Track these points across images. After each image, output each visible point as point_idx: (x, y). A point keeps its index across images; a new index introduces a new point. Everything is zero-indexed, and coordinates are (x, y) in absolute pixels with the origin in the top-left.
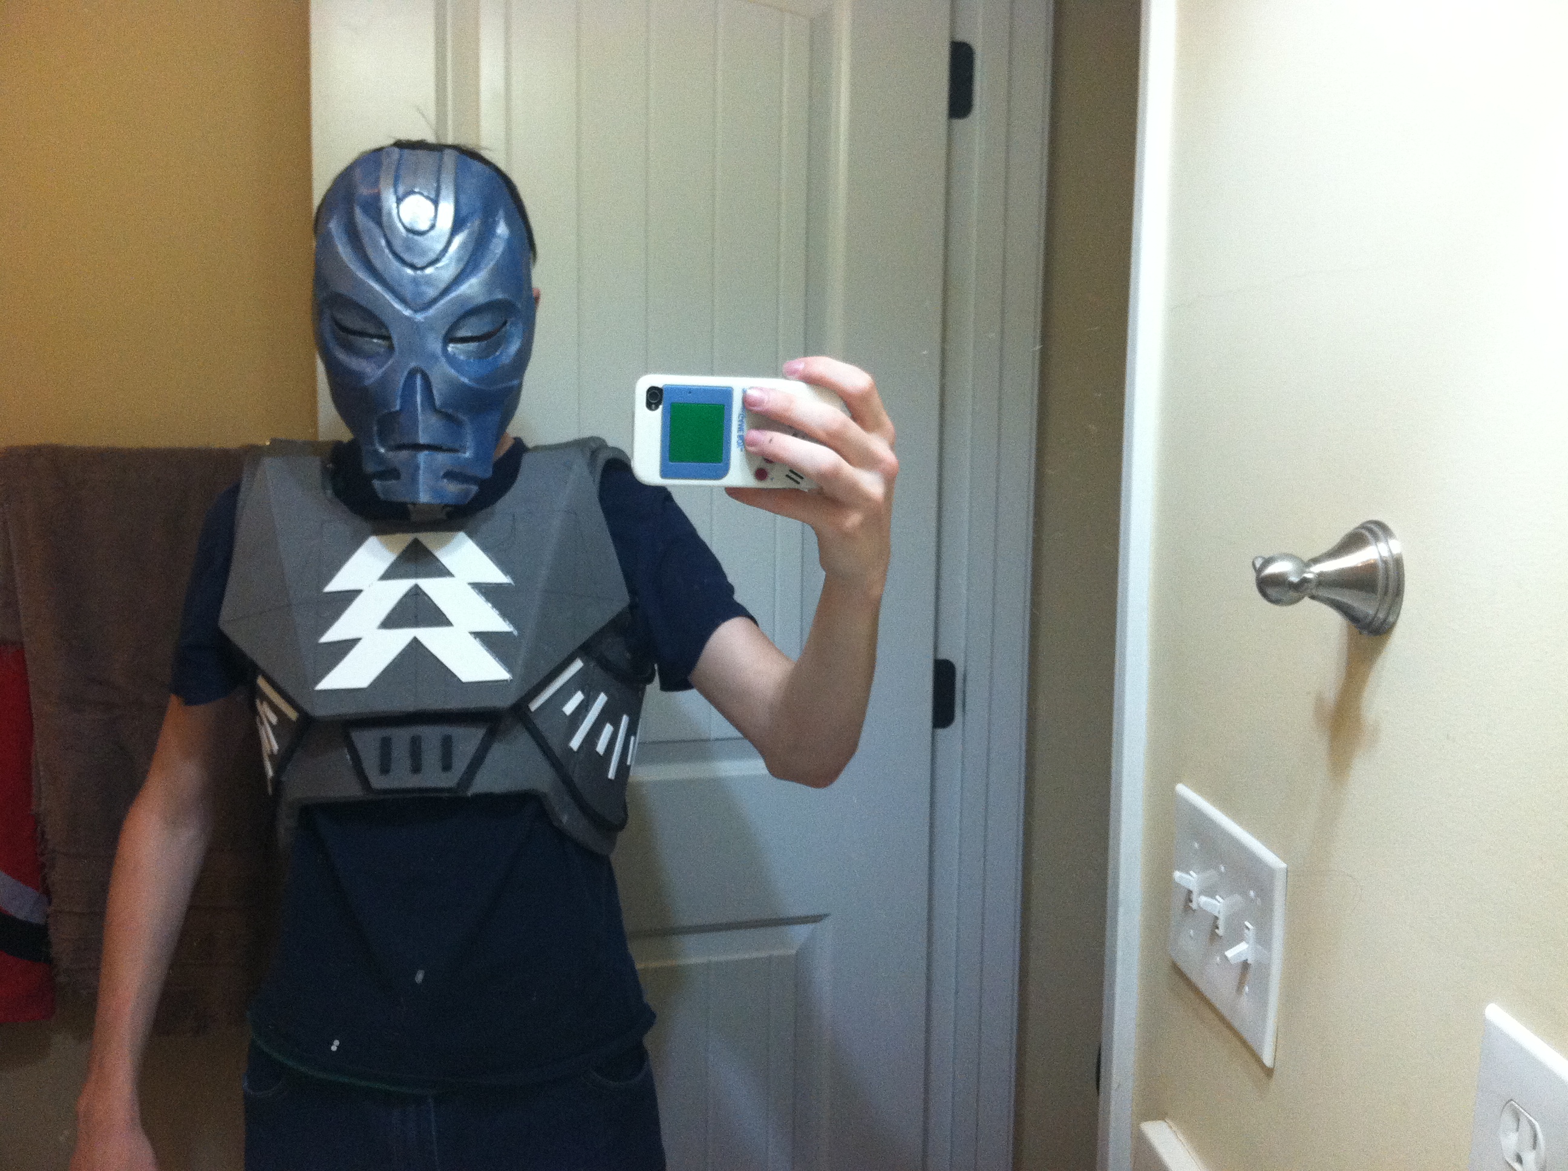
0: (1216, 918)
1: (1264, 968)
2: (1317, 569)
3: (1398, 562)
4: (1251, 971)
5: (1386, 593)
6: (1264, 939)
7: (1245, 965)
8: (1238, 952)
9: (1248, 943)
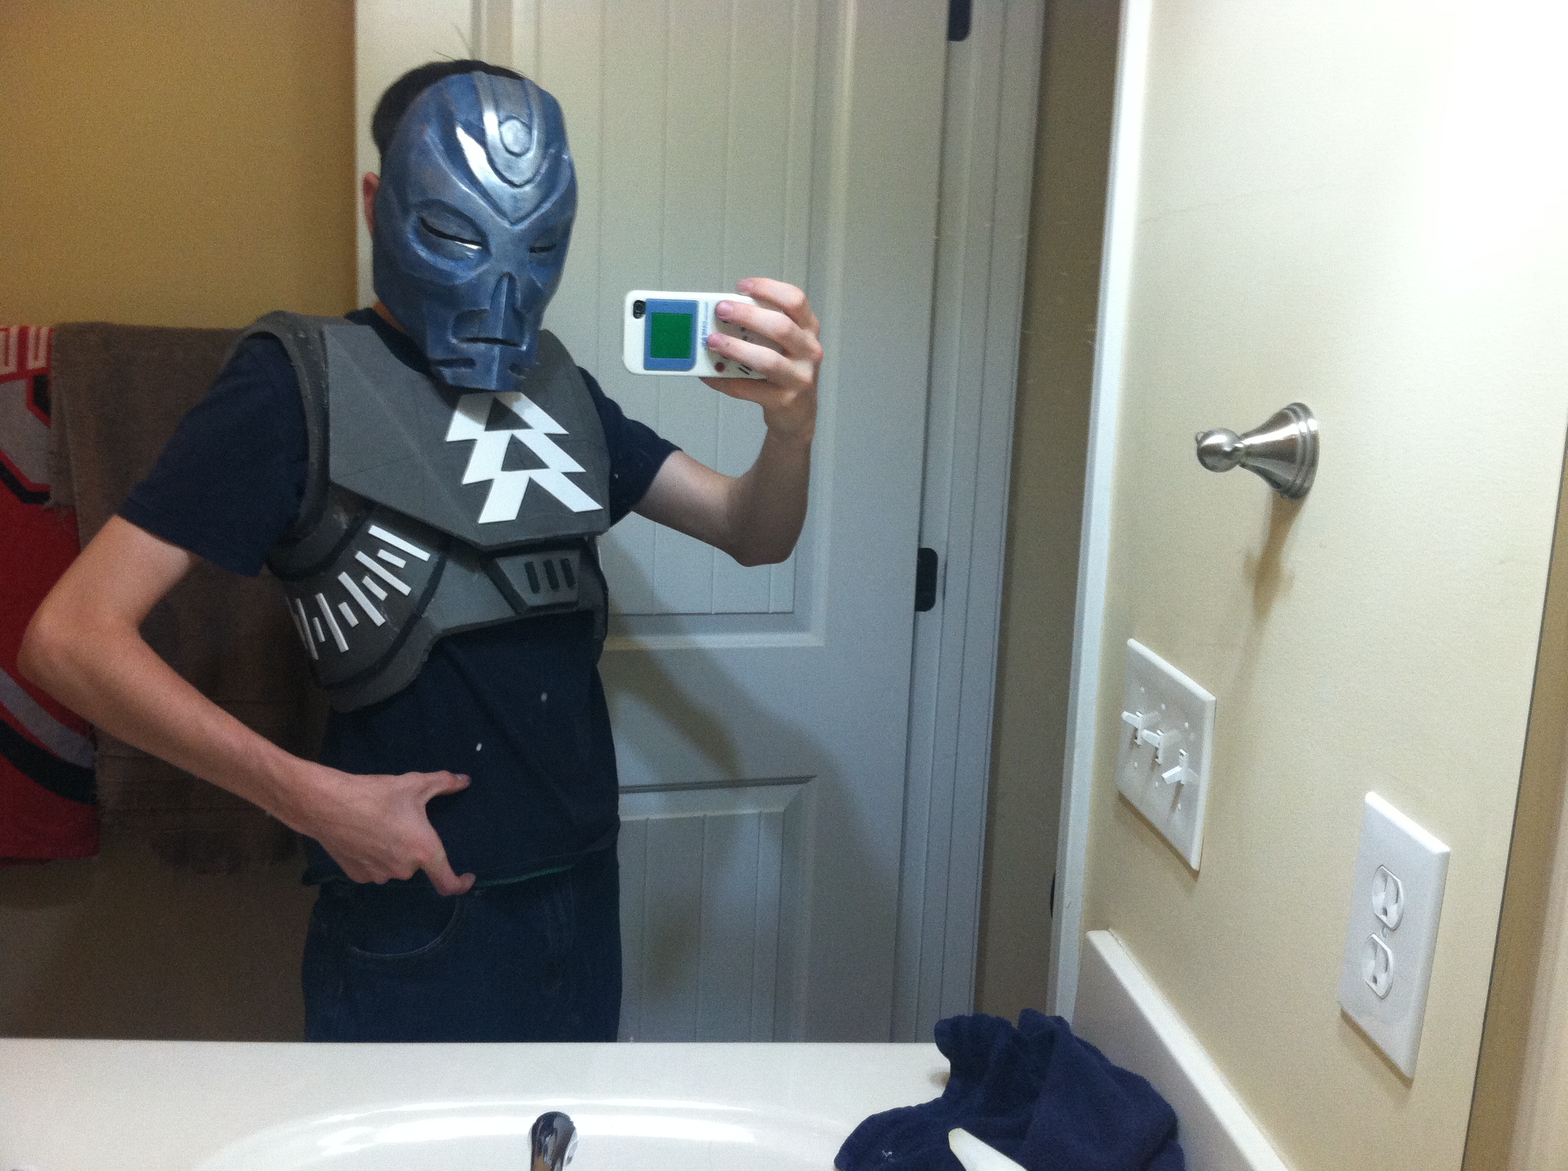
0: (1157, 749)
1: (1194, 788)
2: (1248, 442)
3: (1314, 438)
4: (1183, 790)
5: (1303, 463)
6: (1195, 764)
7: (1179, 786)
8: (1173, 774)
9: (1181, 767)
